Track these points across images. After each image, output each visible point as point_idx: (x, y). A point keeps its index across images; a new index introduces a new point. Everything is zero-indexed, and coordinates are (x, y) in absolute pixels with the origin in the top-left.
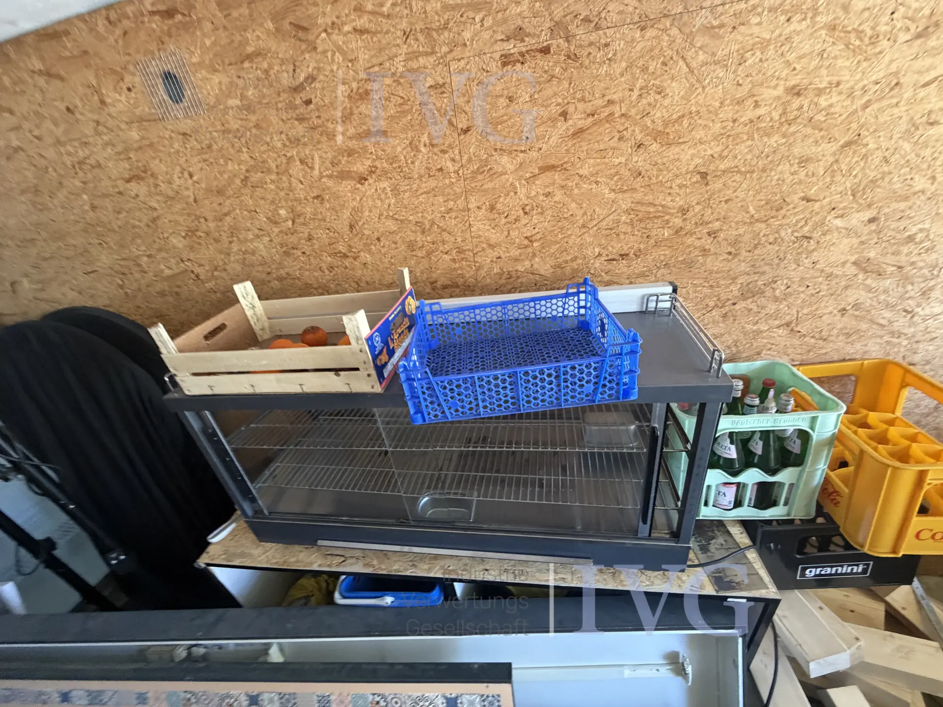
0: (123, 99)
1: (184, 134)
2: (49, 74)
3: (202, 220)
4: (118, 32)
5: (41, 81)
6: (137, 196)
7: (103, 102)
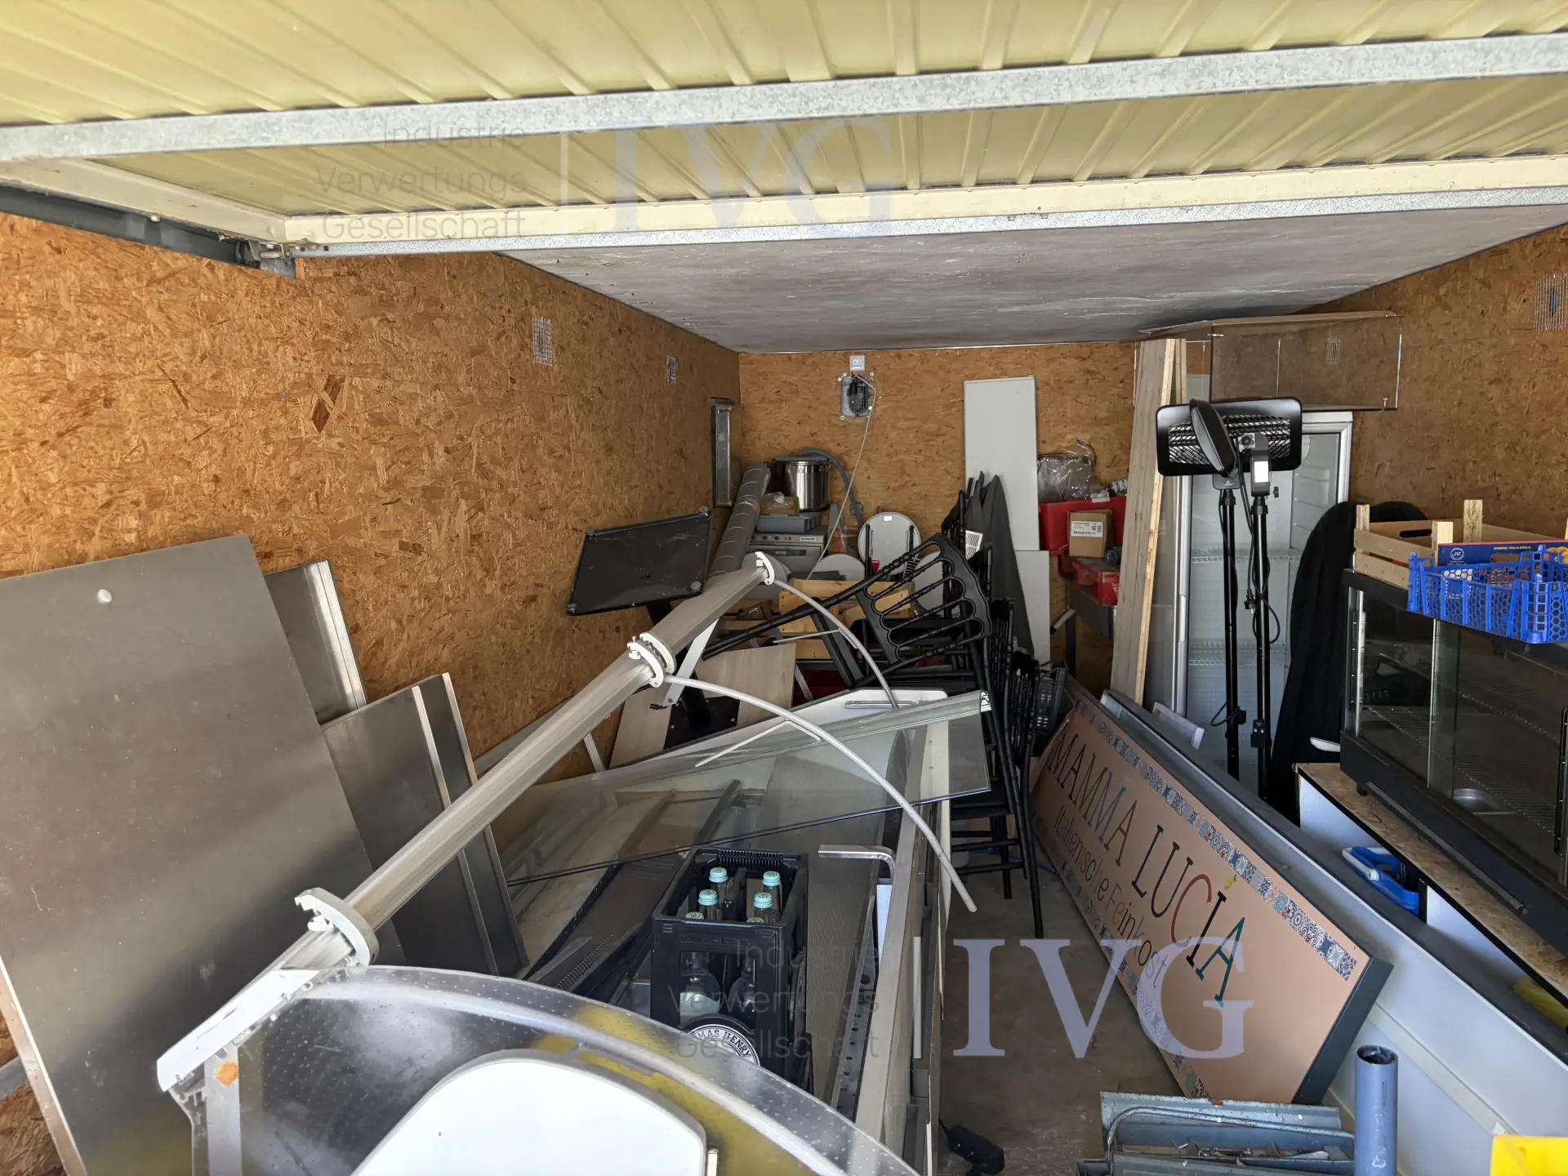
0: (1518, 308)
1: (1544, 346)
2: (1485, 283)
3: (1525, 434)
4: (1537, 253)
5: (1477, 286)
6: (1491, 398)
7: (1505, 309)
